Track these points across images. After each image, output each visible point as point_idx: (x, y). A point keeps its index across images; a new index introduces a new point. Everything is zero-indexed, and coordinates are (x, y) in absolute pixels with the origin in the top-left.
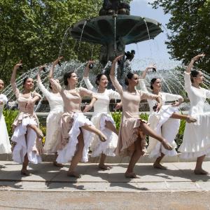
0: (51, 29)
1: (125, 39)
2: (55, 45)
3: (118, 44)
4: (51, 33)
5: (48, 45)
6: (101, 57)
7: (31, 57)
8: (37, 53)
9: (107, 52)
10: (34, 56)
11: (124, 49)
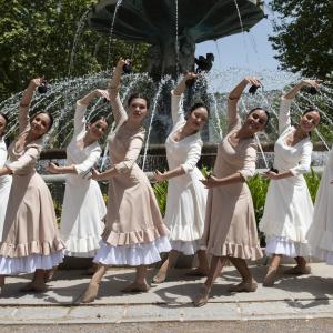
0: (50, 15)
1: (195, 32)
2: (59, 45)
3: (182, 42)
4: (49, 24)
5: (44, 45)
6: (150, 67)
7: (12, 69)
8: (24, 62)
9: (161, 57)
10: (17, 68)
11: (193, 51)
